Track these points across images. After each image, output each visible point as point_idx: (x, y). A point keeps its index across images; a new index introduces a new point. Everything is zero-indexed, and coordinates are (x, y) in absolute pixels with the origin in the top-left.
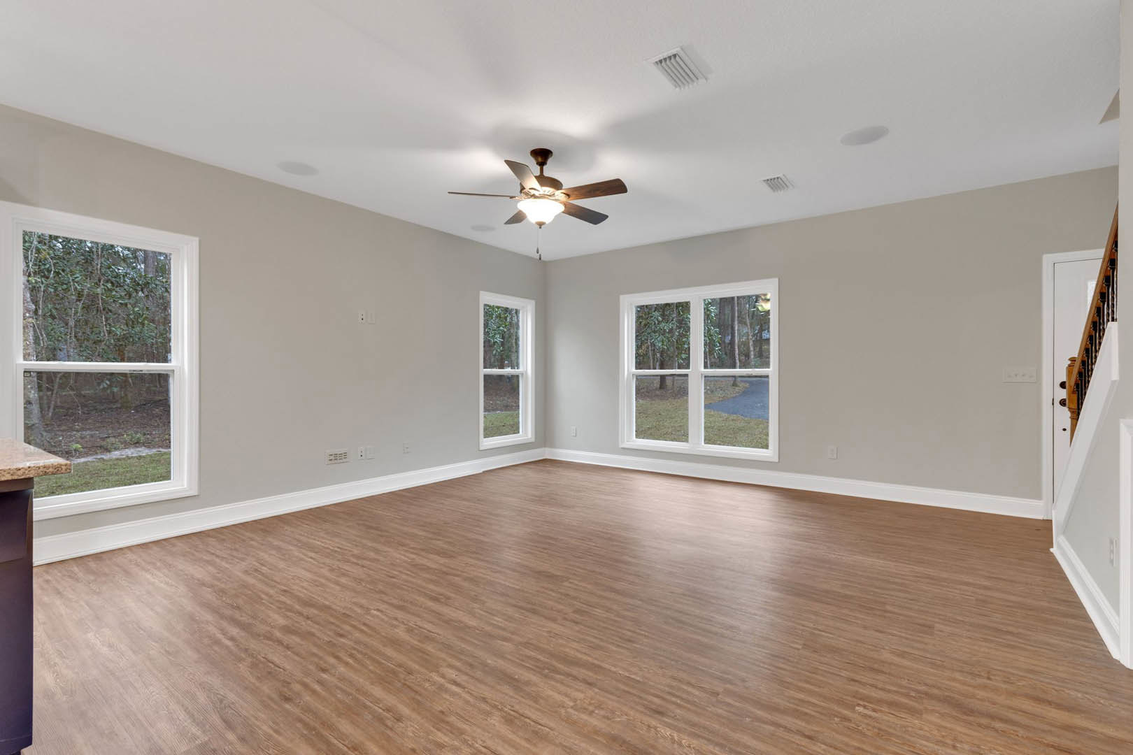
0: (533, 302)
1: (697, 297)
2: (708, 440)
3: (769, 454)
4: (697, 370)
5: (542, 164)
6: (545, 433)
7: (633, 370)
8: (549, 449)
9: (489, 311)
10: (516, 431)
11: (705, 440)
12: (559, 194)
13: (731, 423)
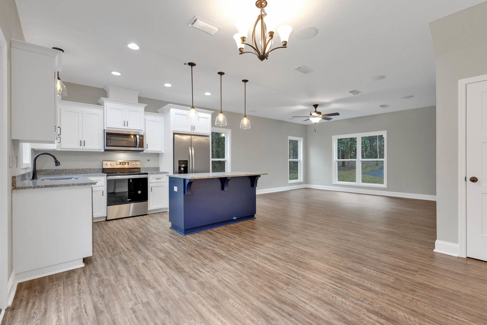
0: (303, 138)
1: (359, 137)
2: (363, 181)
3: (384, 185)
4: (359, 160)
5: (316, 108)
6: (307, 179)
7: (337, 159)
8: (308, 185)
9: (291, 141)
10: (297, 178)
11: (362, 181)
12: (321, 116)
13: (374, 179)
